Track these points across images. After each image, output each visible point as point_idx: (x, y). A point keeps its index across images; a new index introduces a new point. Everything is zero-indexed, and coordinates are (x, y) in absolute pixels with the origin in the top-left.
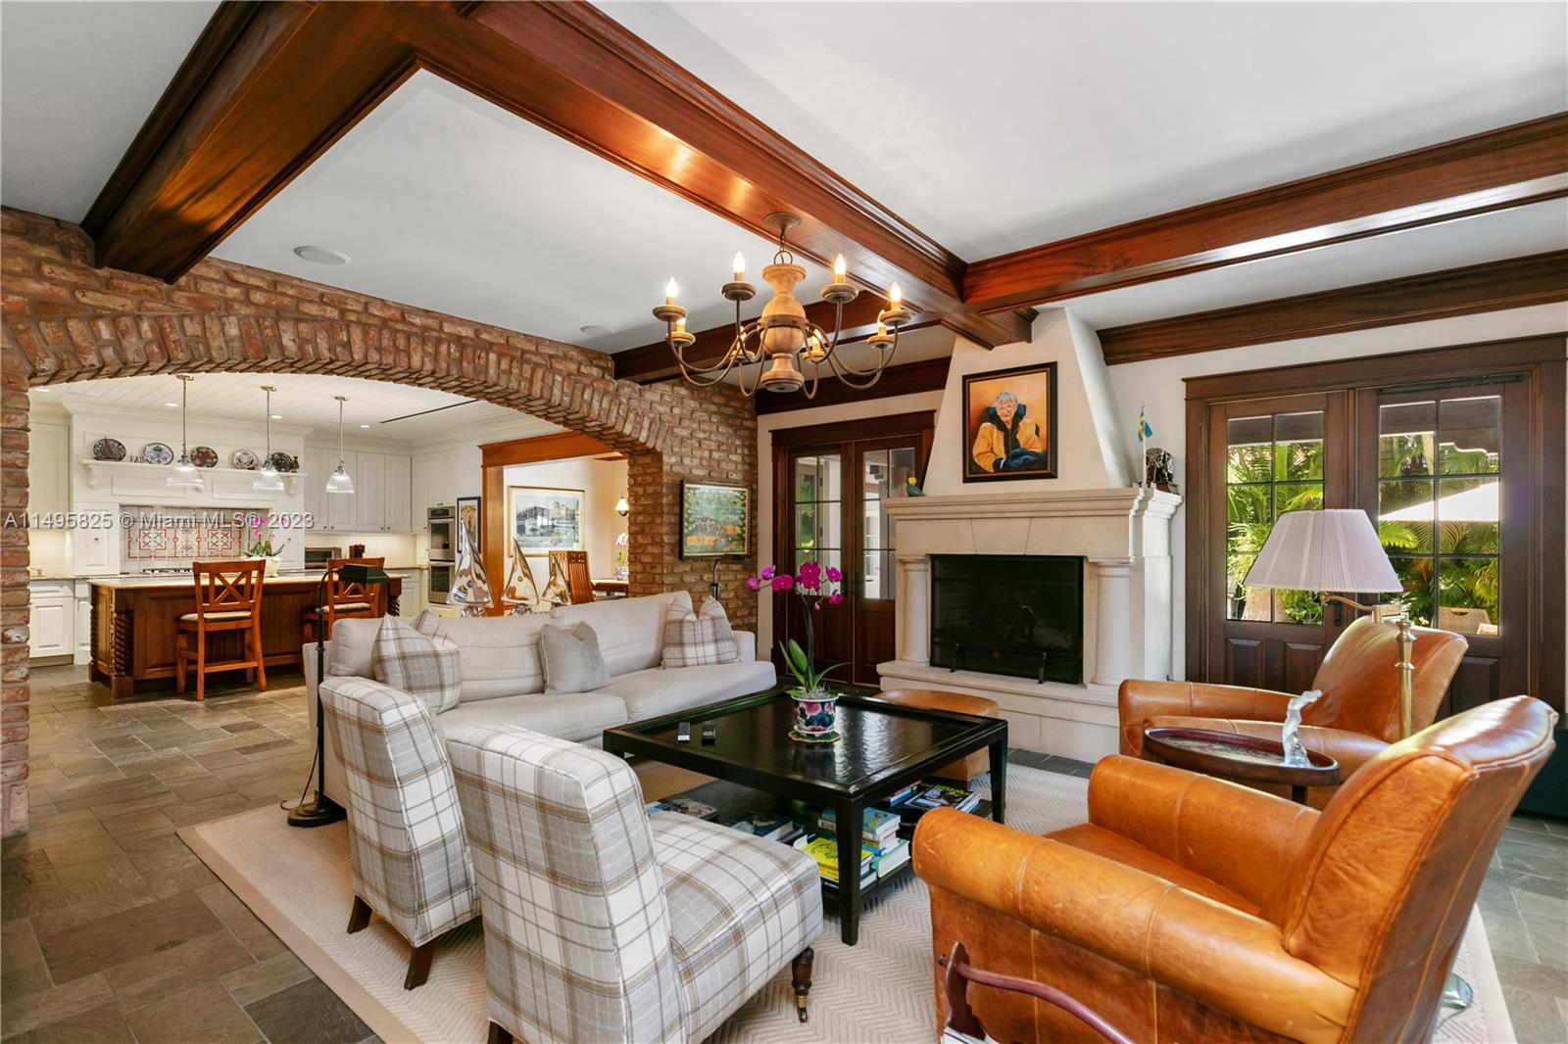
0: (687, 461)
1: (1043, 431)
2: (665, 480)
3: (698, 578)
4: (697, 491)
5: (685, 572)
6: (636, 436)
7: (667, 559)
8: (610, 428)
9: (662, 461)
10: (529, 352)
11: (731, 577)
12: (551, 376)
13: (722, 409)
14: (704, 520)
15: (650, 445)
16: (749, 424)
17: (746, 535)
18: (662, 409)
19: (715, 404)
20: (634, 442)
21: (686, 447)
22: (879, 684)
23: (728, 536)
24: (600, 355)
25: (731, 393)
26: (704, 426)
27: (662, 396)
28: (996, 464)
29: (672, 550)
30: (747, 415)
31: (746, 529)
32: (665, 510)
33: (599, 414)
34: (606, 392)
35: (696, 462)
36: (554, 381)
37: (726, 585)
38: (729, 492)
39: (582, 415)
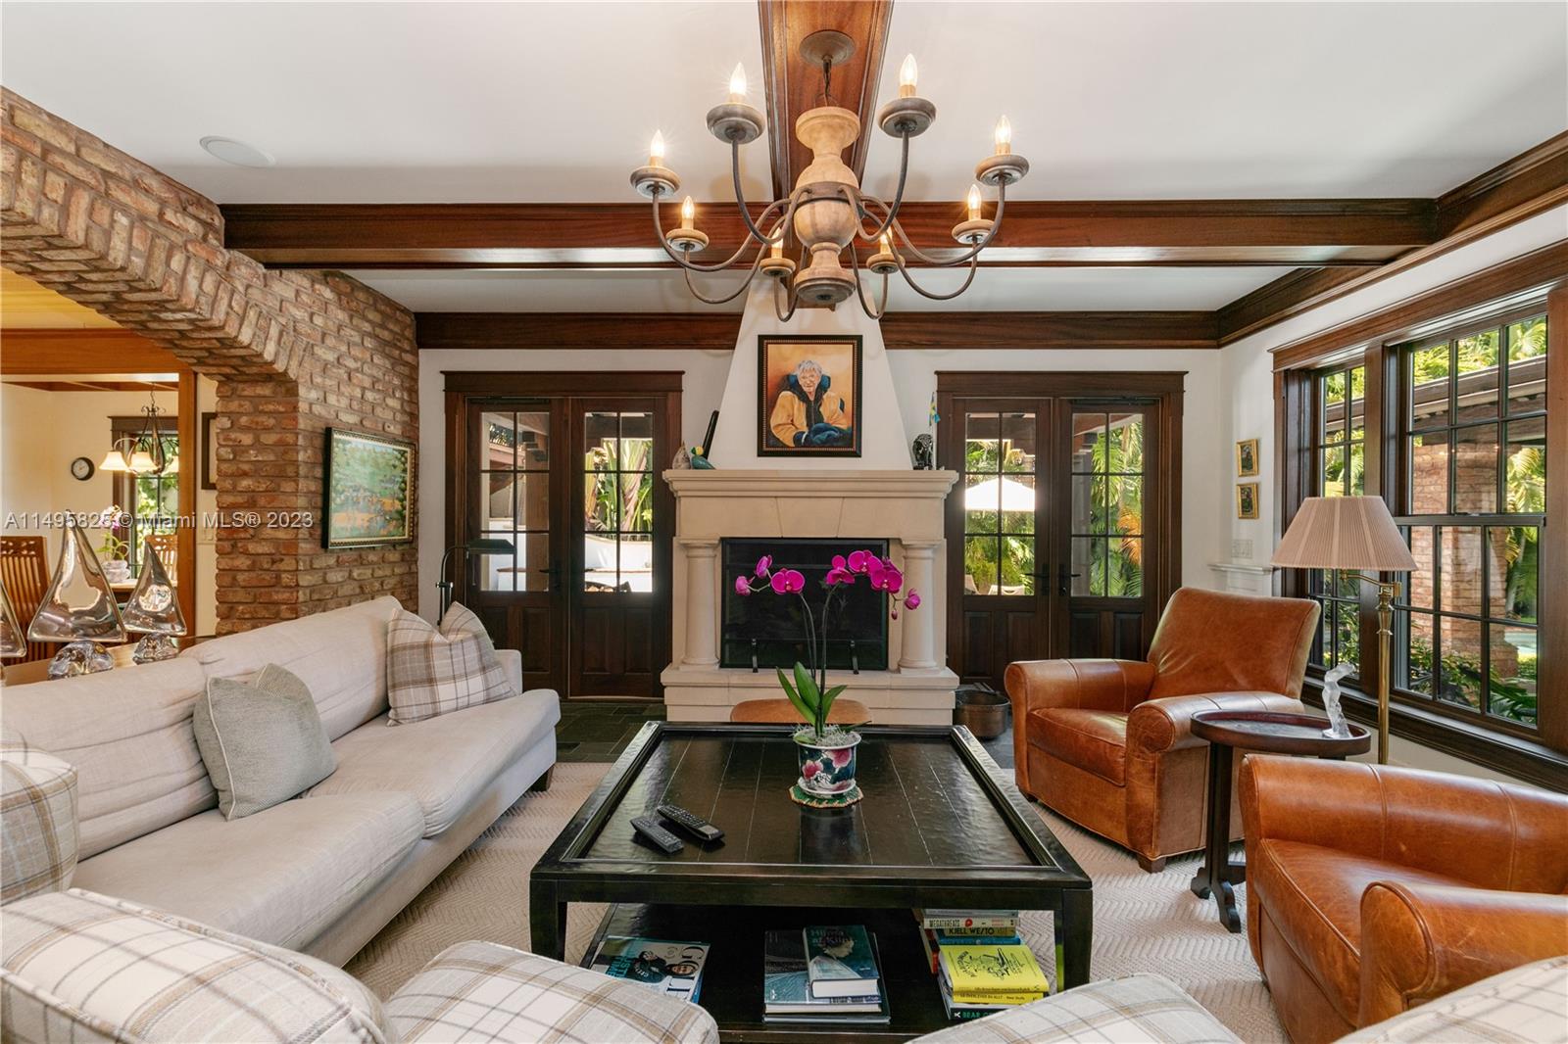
0: (332, 399)
1: (849, 407)
2: (301, 426)
3: (347, 574)
4: (348, 446)
5: (329, 567)
6: (259, 349)
7: (305, 547)
8: (211, 329)
9: (296, 395)
10: (62, 152)
11: (388, 572)
12: (107, 211)
13: (378, 331)
14: (356, 489)
15: (280, 367)
16: (408, 357)
17: (407, 513)
18: (299, 314)
19: (369, 321)
20: (252, 359)
21: (331, 378)
22: (663, 696)
23: (385, 513)
24: (200, 201)
25: (388, 310)
26: (356, 352)
27: (297, 293)
28: (797, 439)
29: (311, 535)
30: (407, 347)
31: (407, 503)
32: (302, 471)
33: (197, 301)
34: (209, 266)
35: (344, 402)
36: (113, 221)
37: (382, 584)
38: (388, 449)
39: (166, 297)
